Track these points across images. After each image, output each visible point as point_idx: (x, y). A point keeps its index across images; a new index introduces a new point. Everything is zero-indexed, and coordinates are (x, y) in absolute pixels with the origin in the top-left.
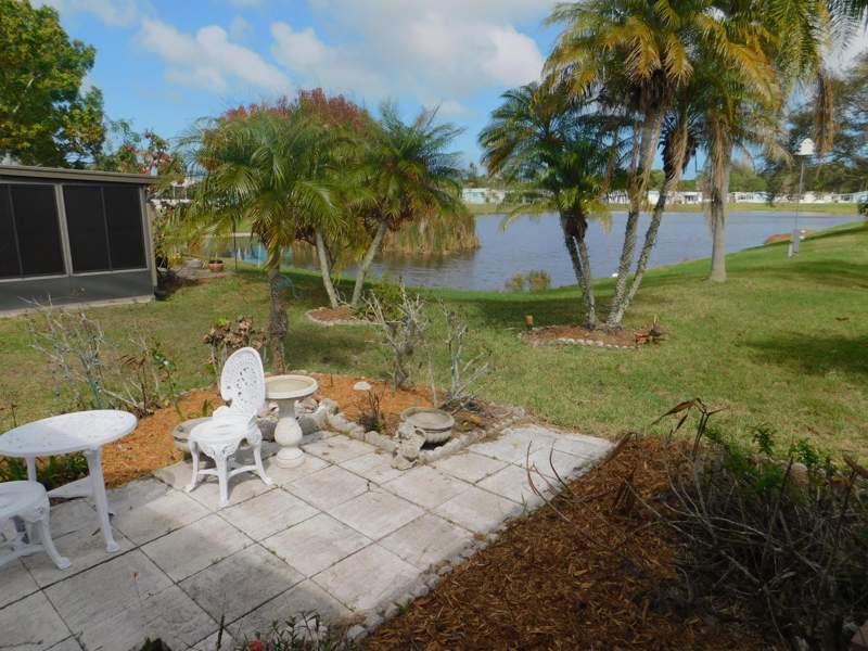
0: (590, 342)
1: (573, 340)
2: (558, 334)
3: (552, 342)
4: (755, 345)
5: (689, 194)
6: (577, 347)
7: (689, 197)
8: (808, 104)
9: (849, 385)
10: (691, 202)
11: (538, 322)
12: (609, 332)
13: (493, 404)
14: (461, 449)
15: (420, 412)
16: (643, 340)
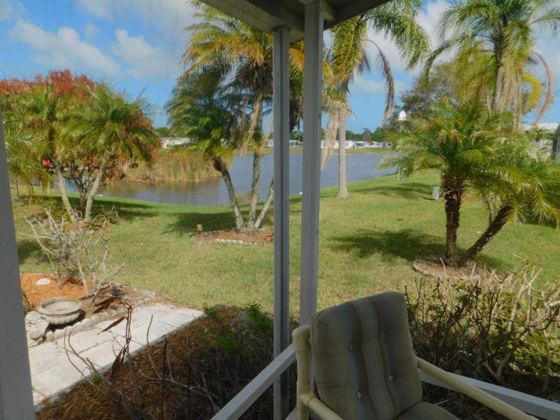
0: (234, 241)
1: (224, 240)
2: (216, 236)
3: (210, 242)
4: (340, 240)
5: (359, 142)
6: (225, 245)
7: (359, 145)
8: (412, 92)
9: (380, 263)
10: (360, 147)
11: (206, 229)
12: (249, 234)
13: (135, 290)
14: (90, 326)
15: (59, 301)
16: (269, 239)
